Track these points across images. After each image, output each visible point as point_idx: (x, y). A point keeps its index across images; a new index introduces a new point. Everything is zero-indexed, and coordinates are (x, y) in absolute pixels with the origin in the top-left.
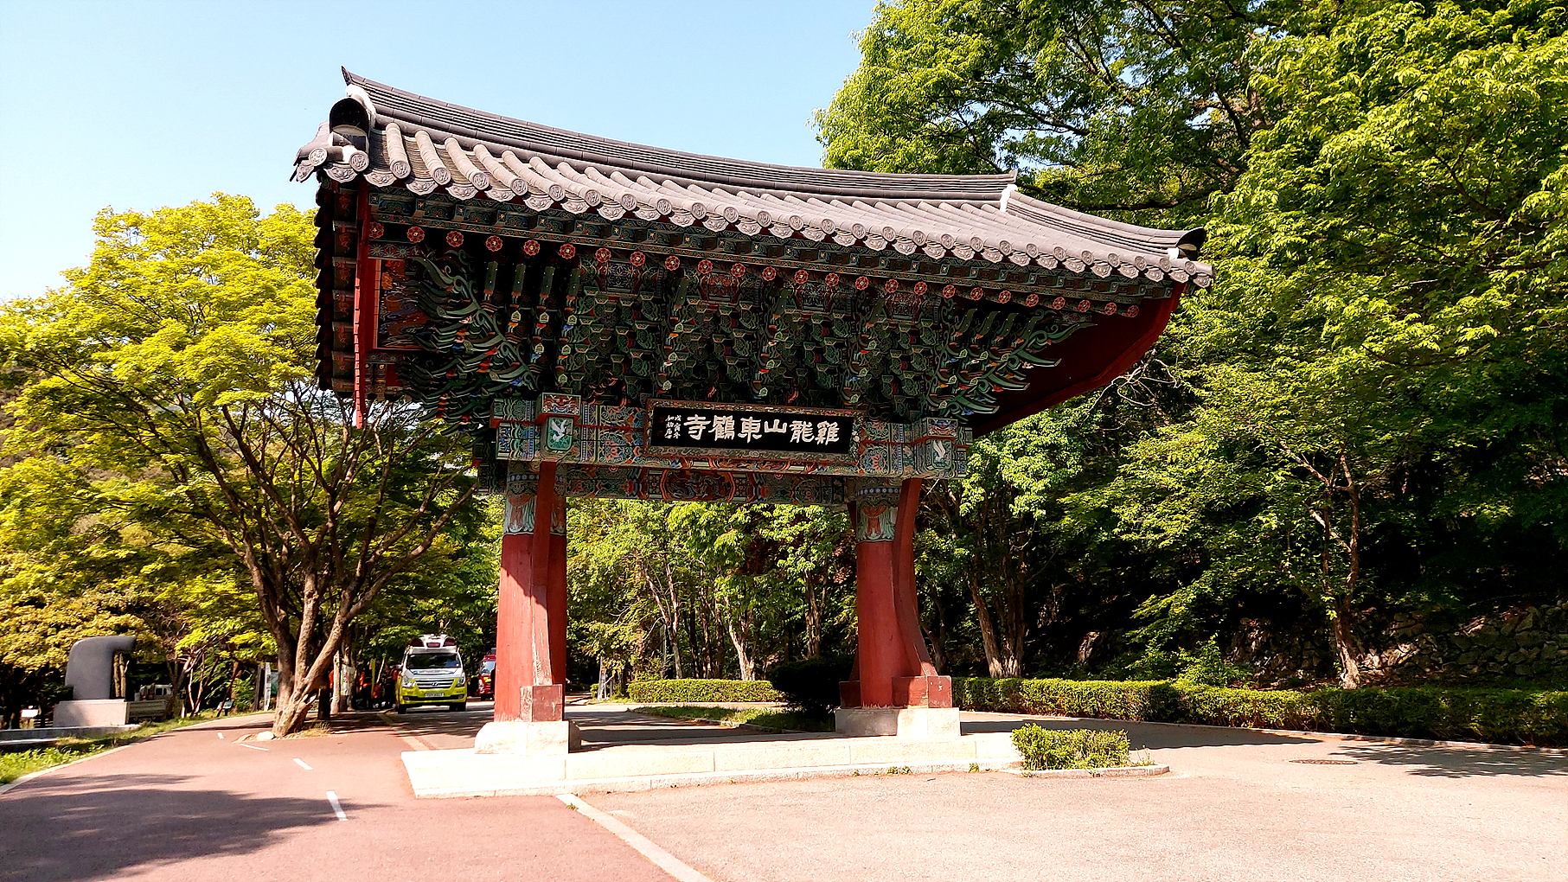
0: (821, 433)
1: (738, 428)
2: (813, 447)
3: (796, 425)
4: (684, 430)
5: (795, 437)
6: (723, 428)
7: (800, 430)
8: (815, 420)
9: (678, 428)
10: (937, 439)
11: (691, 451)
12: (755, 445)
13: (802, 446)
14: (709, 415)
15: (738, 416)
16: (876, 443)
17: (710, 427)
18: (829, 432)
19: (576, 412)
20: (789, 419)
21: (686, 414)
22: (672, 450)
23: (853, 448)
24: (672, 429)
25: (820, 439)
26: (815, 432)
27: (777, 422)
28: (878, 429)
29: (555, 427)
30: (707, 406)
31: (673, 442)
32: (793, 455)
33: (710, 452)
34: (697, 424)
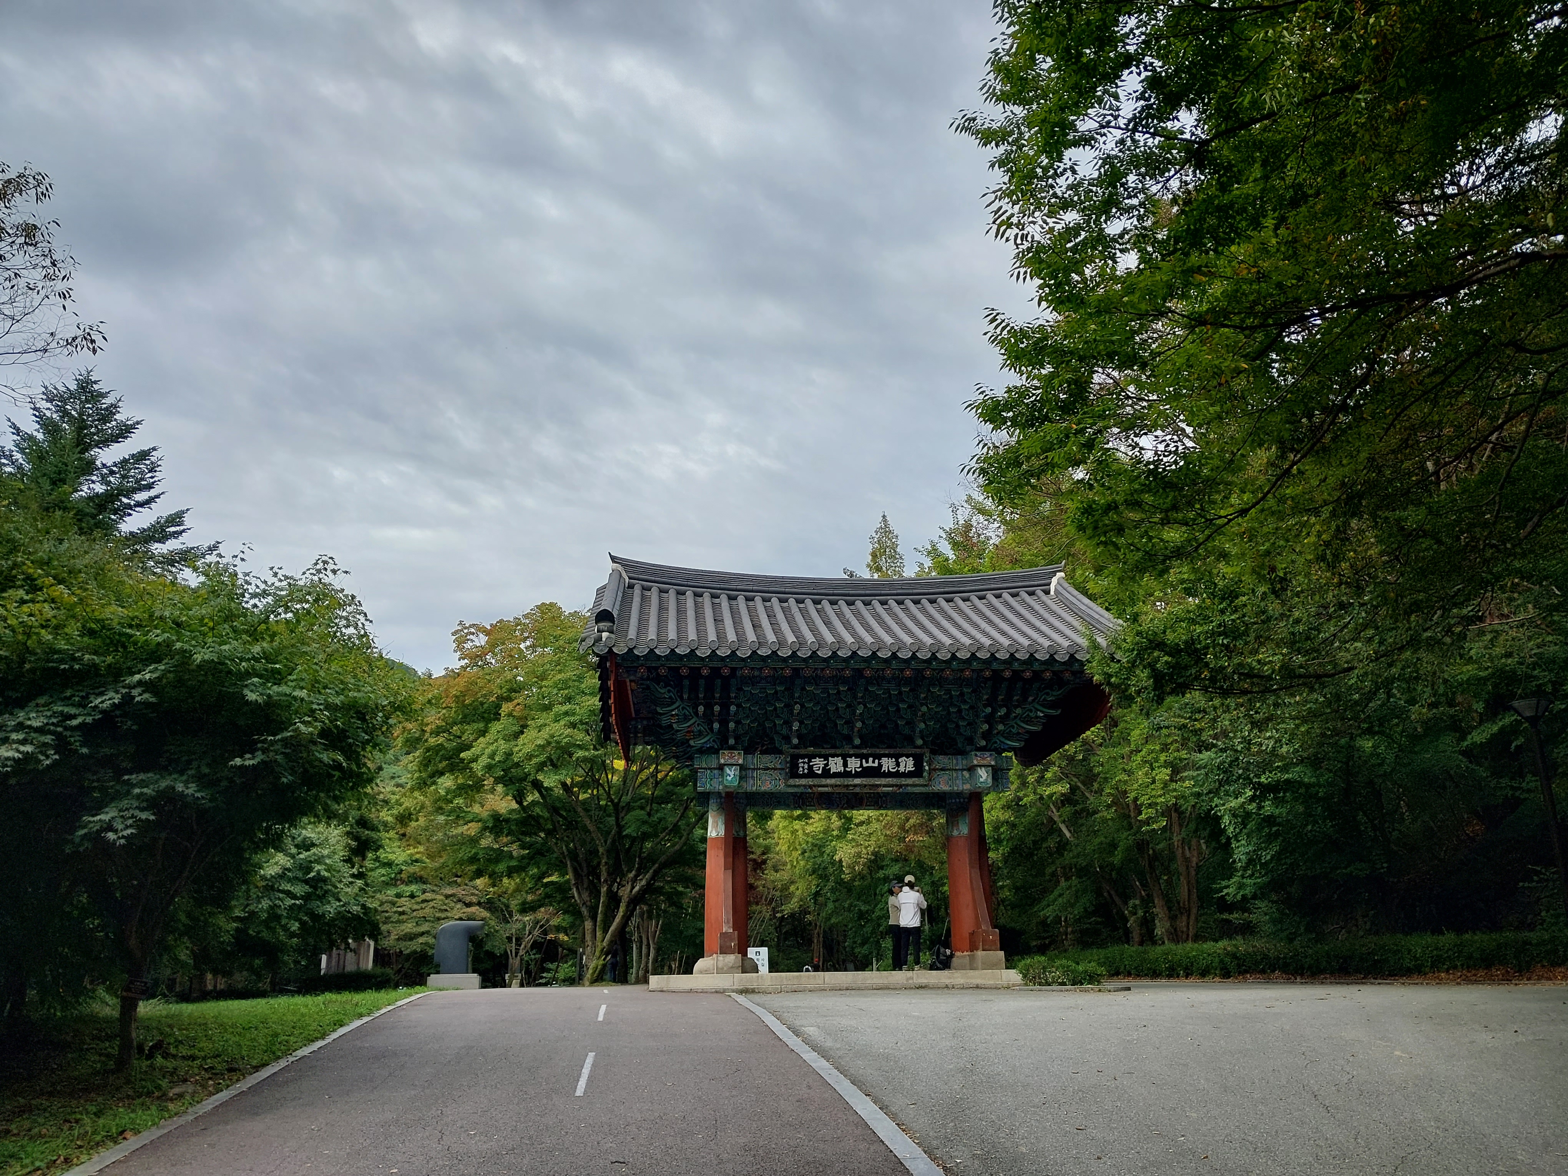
0: (902, 765)
1: (845, 765)
2: (897, 775)
3: (884, 760)
4: (810, 768)
5: (885, 768)
6: (836, 765)
7: (888, 764)
8: (897, 757)
9: (806, 766)
10: (980, 766)
11: (816, 781)
12: (857, 775)
13: (889, 774)
14: (826, 759)
15: (844, 757)
16: (942, 770)
17: (827, 765)
18: (907, 764)
19: (741, 762)
20: (878, 757)
21: (811, 757)
22: (803, 781)
23: (925, 774)
24: (803, 767)
25: (902, 769)
26: (898, 765)
27: (871, 759)
28: (942, 760)
29: (728, 771)
30: (823, 752)
31: (804, 776)
32: (883, 781)
33: (829, 781)
34: (818, 764)
